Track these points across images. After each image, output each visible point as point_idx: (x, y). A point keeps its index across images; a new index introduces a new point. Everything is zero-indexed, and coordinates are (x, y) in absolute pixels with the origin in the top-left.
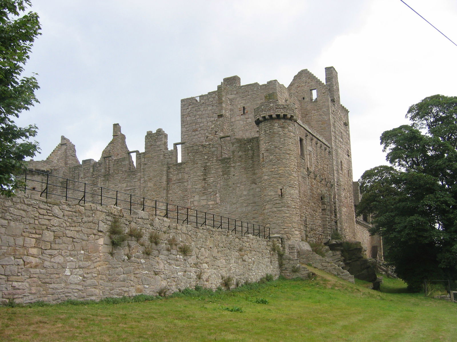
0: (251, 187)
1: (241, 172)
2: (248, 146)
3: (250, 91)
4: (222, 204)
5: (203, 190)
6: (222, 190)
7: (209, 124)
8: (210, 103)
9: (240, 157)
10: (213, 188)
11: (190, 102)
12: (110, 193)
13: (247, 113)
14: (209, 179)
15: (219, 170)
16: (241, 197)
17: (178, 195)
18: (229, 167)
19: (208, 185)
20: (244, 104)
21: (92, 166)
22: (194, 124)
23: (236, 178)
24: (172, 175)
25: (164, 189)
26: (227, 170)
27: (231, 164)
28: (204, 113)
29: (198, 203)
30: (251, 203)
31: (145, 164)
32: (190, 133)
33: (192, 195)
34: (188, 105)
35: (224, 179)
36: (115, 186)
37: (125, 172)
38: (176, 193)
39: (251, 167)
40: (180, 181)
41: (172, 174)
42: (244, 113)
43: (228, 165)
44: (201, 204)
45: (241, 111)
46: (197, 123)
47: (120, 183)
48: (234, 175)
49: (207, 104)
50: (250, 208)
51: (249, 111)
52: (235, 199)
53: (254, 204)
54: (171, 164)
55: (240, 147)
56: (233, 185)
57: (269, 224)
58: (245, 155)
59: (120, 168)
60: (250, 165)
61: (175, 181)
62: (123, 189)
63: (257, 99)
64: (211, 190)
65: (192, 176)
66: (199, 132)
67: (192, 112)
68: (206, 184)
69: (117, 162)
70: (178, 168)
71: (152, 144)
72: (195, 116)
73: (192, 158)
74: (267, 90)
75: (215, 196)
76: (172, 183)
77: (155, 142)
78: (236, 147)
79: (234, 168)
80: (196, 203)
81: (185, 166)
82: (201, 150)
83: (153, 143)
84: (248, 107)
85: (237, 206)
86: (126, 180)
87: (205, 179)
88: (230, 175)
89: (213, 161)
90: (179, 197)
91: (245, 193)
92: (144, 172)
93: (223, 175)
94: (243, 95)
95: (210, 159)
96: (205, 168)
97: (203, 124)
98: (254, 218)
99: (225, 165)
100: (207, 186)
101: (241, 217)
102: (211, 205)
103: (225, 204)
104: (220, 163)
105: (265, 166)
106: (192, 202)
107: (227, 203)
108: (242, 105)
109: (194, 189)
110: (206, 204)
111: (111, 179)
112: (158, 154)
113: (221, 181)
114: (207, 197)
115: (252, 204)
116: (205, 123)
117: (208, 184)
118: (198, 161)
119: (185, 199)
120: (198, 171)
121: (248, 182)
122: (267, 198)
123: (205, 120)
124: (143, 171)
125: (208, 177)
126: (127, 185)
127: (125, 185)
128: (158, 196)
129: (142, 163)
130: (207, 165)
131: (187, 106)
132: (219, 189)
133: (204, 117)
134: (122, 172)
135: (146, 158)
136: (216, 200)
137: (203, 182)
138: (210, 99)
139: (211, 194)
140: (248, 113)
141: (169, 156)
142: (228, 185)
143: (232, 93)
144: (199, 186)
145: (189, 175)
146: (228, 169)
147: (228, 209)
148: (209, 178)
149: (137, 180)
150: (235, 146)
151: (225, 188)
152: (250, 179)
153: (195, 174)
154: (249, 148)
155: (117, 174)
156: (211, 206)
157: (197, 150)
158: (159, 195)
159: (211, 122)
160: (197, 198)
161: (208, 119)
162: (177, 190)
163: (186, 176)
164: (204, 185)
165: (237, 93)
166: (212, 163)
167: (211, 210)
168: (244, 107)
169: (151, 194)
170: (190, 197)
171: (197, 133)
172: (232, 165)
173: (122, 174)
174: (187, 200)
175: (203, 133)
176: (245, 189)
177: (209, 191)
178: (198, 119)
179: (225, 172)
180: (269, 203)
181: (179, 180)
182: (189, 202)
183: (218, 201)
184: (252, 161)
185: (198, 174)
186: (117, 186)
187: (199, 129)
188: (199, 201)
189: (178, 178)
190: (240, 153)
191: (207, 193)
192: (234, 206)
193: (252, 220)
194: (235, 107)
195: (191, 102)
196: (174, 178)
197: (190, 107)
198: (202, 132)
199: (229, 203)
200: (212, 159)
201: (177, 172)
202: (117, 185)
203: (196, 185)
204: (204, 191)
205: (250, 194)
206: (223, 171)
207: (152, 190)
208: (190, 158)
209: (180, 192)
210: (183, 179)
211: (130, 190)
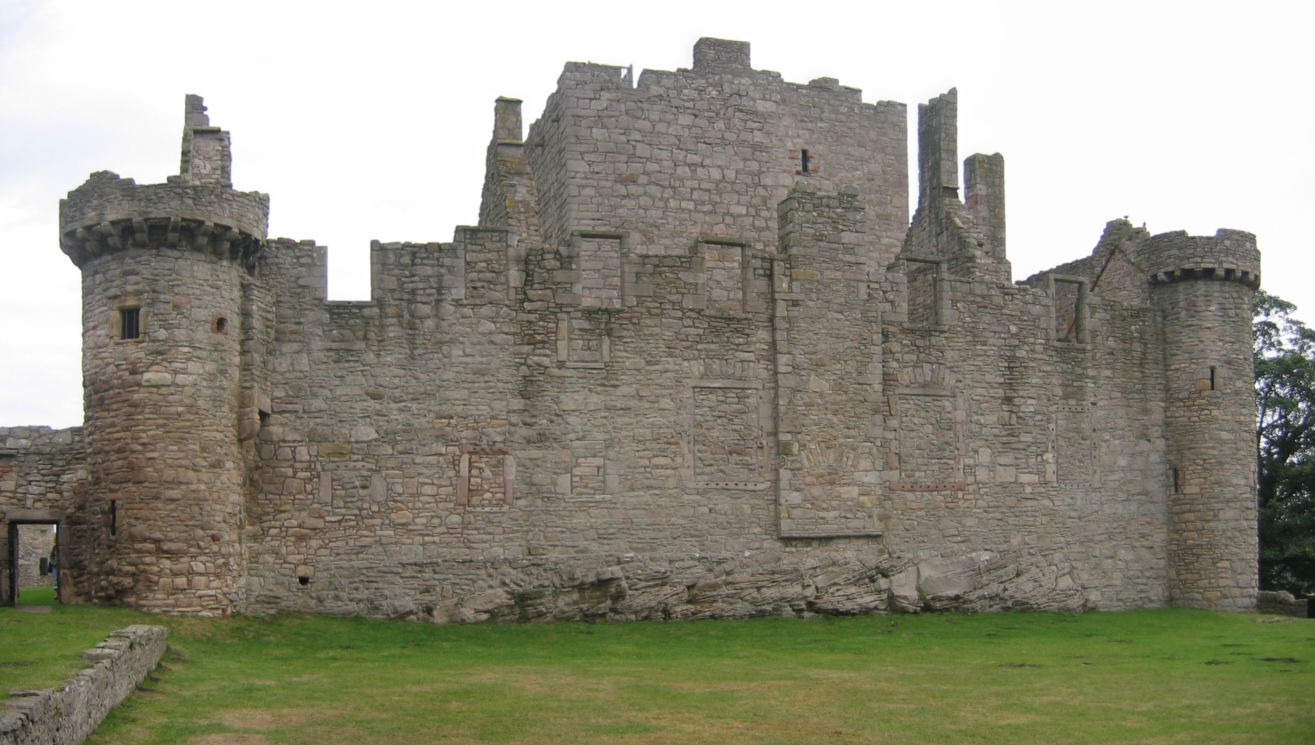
0: (1138, 449)
1: (1111, 398)
2: (1133, 327)
3: (826, 108)
4: (1063, 486)
5: (1004, 433)
6: (1061, 442)
7: (680, 170)
8: (687, 104)
9: (1112, 353)
10: (1036, 431)
11: (607, 78)
12: (624, 390)
13: (815, 171)
14: (1023, 400)
15: (1054, 381)
16: (1112, 472)
17: (921, 438)
18: (1081, 377)
19: (1020, 421)
20: (806, 143)
21: (518, 260)
22: (624, 158)
23: (1100, 413)
24: (895, 364)
25: (876, 412)
26: (1075, 384)
27: (1085, 369)
28: (663, 130)
29: (989, 475)
30: (1138, 495)
31: (795, 303)
32: (609, 184)
33: (968, 445)
34: (598, 86)
35: (1067, 409)
36: (648, 363)
37: (694, 315)
38: (913, 431)
39: (1139, 391)
40: (930, 390)
41: (897, 360)
42: (805, 168)
43: (1079, 371)
44: (999, 480)
45: (796, 162)
46: (632, 157)
47: (671, 356)
48: (1094, 404)
49: (676, 102)
50: (1133, 507)
51: (822, 168)
52: (1097, 477)
53: (1144, 498)
54: (891, 323)
55: (1111, 323)
56: (1094, 434)
57: (1228, 560)
58: (1125, 350)
59: (670, 293)
60: (1135, 384)
61: (907, 386)
62: (692, 383)
63: (848, 139)
64: (1028, 438)
65: (968, 382)
66: (641, 190)
67: (612, 113)
68: (1014, 416)
69: (656, 266)
70: (919, 342)
71: (823, 235)
72: (626, 131)
73: (968, 319)
74: (880, 125)
75: (1039, 458)
76: (897, 392)
77: (837, 228)
78: (1100, 320)
79: (1094, 383)
80: (982, 475)
81: (945, 342)
82: (998, 300)
83: (828, 231)
84: (820, 155)
85: (1103, 498)
86: (700, 346)
87: (1008, 400)
88: (1084, 400)
89: (1037, 347)
90: (923, 446)
91: (1122, 462)
92: (788, 330)
93: (1066, 397)
94: (803, 113)
95: (1025, 337)
96: (1012, 365)
97: (656, 167)
98: (1143, 536)
99: (1070, 366)
100: (1018, 423)
101: (1111, 530)
102: (1029, 484)
103: (1069, 487)
104: (1055, 359)
105: (1218, 403)
106: (970, 469)
107: (1075, 486)
108: (800, 144)
109: (975, 428)
110: (1013, 480)
111: (625, 333)
112: (848, 275)
113: (1060, 415)
114: (1017, 458)
115: (1138, 497)
116: (665, 163)
117: (1018, 417)
118: (986, 334)
119: (947, 454)
120: (987, 368)
121: (1130, 433)
122: (1228, 493)
123: (665, 154)
124: (787, 326)
125: (1021, 393)
126: (708, 367)
127: (697, 368)
128: (852, 432)
129: (782, 296)
130: (1017, 355)
131: (595, 91)
132: (1053, 438)
133: (660, 144)
134: (679, 314)
135: (797, 280)
136: (1045, 472)
137: (1005, 407)
138: (686, 91)
139: (1030, 449)
140: (820, 174)
141: (885, 292)
142: (1078, 431)
143: (767, 96)
144: (992, 419)
145: (961, 378)
146: (1079, 384)
147: (1079, 502)
148: (1023, 397)
149: (751, 356)
150: (1097, 315)
151: (1069, 439)
152: (1137, 424)
153: (977, 375)
154: (1136, 335)
155: (656, 315)
156: (1028, 490)
157: (983, 297)
158: (858, 427)
159: (689, 165)
160: (985, 456)
161: (680, 155)
162: (916, 420)
163: (950, 380)
164: (1007, 419)
165: (784, 101)
166: (1033, 351)
167: (1029, 503)
168: (804, 152)
169: (825, 422)
170: (962, 452)
171: (633, 189)
172: (1091, 372)
173: (681, 319)
174: (954, 458)
175: (659, 195)
176: (1122, 451)
177: (1023, 439)
178: (639, 145)
179: (1069, 389)
180: (1231, 504)
181: (924, 386)
182: (961, 466)
183: (1051, 476)
184: (1142, 372)
185: (988, 377)
186: (658, 367)
187: (643, 179)
188: (991, 468)
189: (920, 380)
190: (1111, 343)
191: (1016, 446)
192: (1095, 496)
193: (1137, 540)
194: (777, 143)
195: (610, 81)
196: (905, 376)
197: (605, 95)
198: (654, 190)
199: (1081, 486)
200: (1032, 340)
201: (914, 357)
202: (657, 363)
203: (982, 415)
204: (1008, 438)
205: (1135, 466)
206: (1067, 386)
207: (828, 405)
208: (959, 319)
209: (928, 429)
210: (936, 383)
211: (720, 392)
